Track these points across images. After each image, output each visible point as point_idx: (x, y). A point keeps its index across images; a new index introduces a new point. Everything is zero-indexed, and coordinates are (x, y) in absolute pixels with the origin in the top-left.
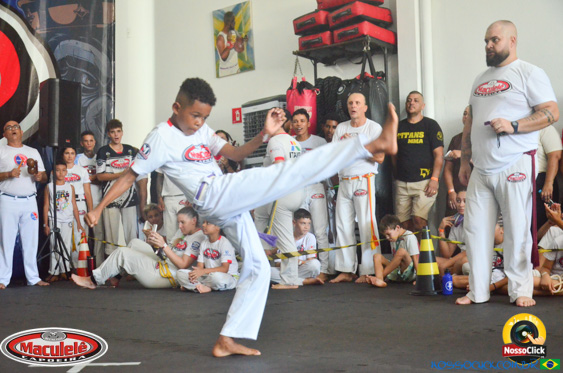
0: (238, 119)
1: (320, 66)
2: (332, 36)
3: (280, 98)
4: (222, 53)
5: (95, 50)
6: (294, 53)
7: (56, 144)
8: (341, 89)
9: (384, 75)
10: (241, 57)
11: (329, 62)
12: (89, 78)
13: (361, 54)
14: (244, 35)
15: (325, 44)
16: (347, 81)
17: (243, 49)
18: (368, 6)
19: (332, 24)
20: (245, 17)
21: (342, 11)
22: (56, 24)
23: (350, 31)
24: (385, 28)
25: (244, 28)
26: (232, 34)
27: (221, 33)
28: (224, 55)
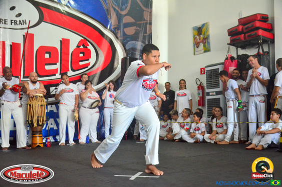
0: (203, 72)
1: (239, 49)
2: (245, 36)
3: (222, 64)
4: (197, 45)
6: (228, 44)
9: (268, 53)
10: (204, 46)
11: (243, 48)
13: (258, 44)
14: (206, 37)
15: (241, 40)
17: (205, 43)
18: (261, 23)
19: (245, 31)
20: (206, 29)
21: (250, 25)
22: (127, 35)
23: (253, 33)
24: (269, 32)
25: (206, 34)
26: (201, 36)
27: (196, 36)
28: (198, 45)
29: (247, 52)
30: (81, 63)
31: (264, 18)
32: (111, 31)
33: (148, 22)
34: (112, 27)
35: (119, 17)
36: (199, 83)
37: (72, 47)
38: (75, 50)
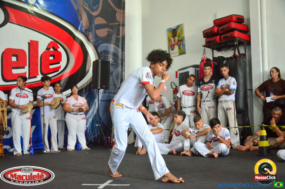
1: (215, 51)
2: (220, 38)
5: (116, 47)
6: (203, 46)
7: (99, 88)
8: (224, 62)
10: (179, 48)
11: (219, 50)
12: (113, 59)
13: (234, 45)
15: (217, 42)
16: (227, 58)
17: (180, 45)
18: (237, 24)
19: (220, 32)
20: (181, 31)
21: (225, 26)
22: (99, 37)
23: (229, 35)
24: (245, 33)
25: (181, 36)
26: (176, 38)
27: (171, 38)
28: (172, 48)
29: (223, 53)
30: (51, 67)
31: (240, 20)
32: (82, 32)
33: (121, 23)
34: (83, 30)
35: (91, 18)
36: (174, 87)
37: (42, 49)
38: (44, 53)
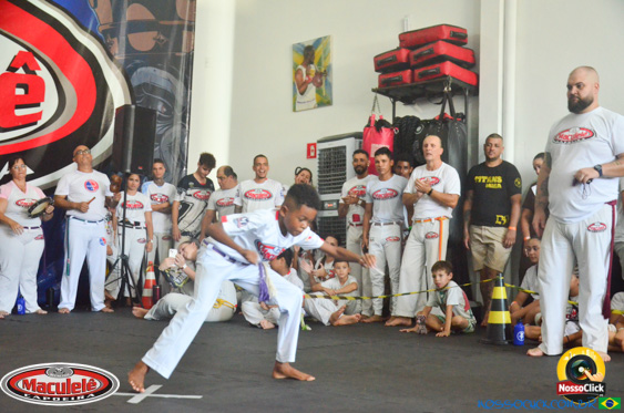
0: (312, 154)
1: (399, 104)
2: (413, 74)
3: (357, 136)
4: (300, 87)
5: (172, 78)
6: (374, 90)
7: (128, 171)
8: (419, 129)
9: (464, 117)
10: (319, 92)
11: (408, 101)
12: (165, 105)
13: (442, 94)
14: (323, 70)
15: (405, 83)
16: (426, 121)
17: (321, 83)
18: (452, 46)
19: (413, 63)
20: (324, 52)
22: (134, 51)
23: (431, 69)
24: (468, 68)
25: (323, 63)
26: (311, 67)
27: (300, 67)
28: (302, 89)
29: (416, 110)
30: (19, 112)
31: (458, 37)
33: (187, 23)
34: (99, 30)
38: (2, 77)
